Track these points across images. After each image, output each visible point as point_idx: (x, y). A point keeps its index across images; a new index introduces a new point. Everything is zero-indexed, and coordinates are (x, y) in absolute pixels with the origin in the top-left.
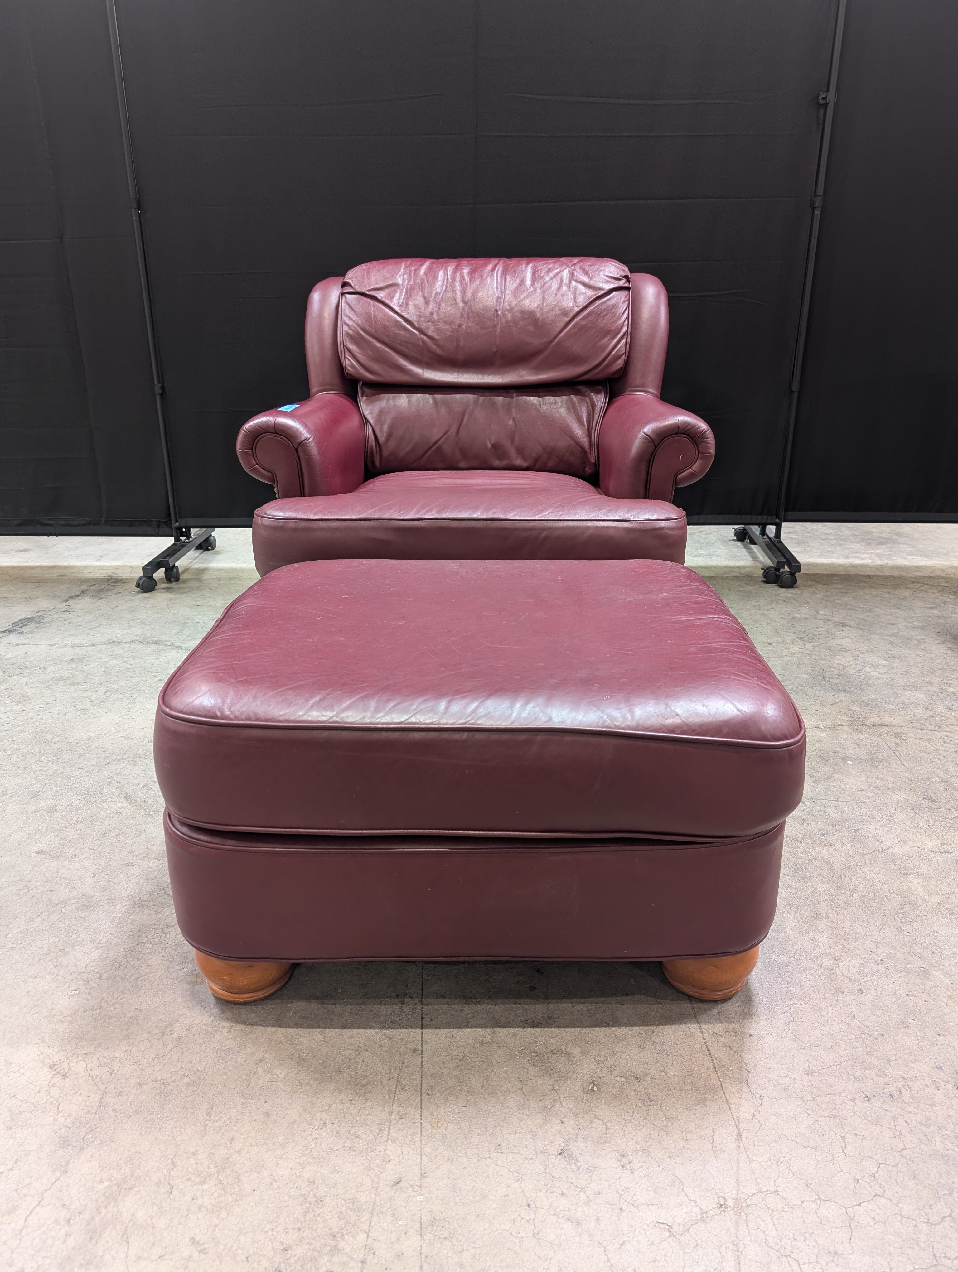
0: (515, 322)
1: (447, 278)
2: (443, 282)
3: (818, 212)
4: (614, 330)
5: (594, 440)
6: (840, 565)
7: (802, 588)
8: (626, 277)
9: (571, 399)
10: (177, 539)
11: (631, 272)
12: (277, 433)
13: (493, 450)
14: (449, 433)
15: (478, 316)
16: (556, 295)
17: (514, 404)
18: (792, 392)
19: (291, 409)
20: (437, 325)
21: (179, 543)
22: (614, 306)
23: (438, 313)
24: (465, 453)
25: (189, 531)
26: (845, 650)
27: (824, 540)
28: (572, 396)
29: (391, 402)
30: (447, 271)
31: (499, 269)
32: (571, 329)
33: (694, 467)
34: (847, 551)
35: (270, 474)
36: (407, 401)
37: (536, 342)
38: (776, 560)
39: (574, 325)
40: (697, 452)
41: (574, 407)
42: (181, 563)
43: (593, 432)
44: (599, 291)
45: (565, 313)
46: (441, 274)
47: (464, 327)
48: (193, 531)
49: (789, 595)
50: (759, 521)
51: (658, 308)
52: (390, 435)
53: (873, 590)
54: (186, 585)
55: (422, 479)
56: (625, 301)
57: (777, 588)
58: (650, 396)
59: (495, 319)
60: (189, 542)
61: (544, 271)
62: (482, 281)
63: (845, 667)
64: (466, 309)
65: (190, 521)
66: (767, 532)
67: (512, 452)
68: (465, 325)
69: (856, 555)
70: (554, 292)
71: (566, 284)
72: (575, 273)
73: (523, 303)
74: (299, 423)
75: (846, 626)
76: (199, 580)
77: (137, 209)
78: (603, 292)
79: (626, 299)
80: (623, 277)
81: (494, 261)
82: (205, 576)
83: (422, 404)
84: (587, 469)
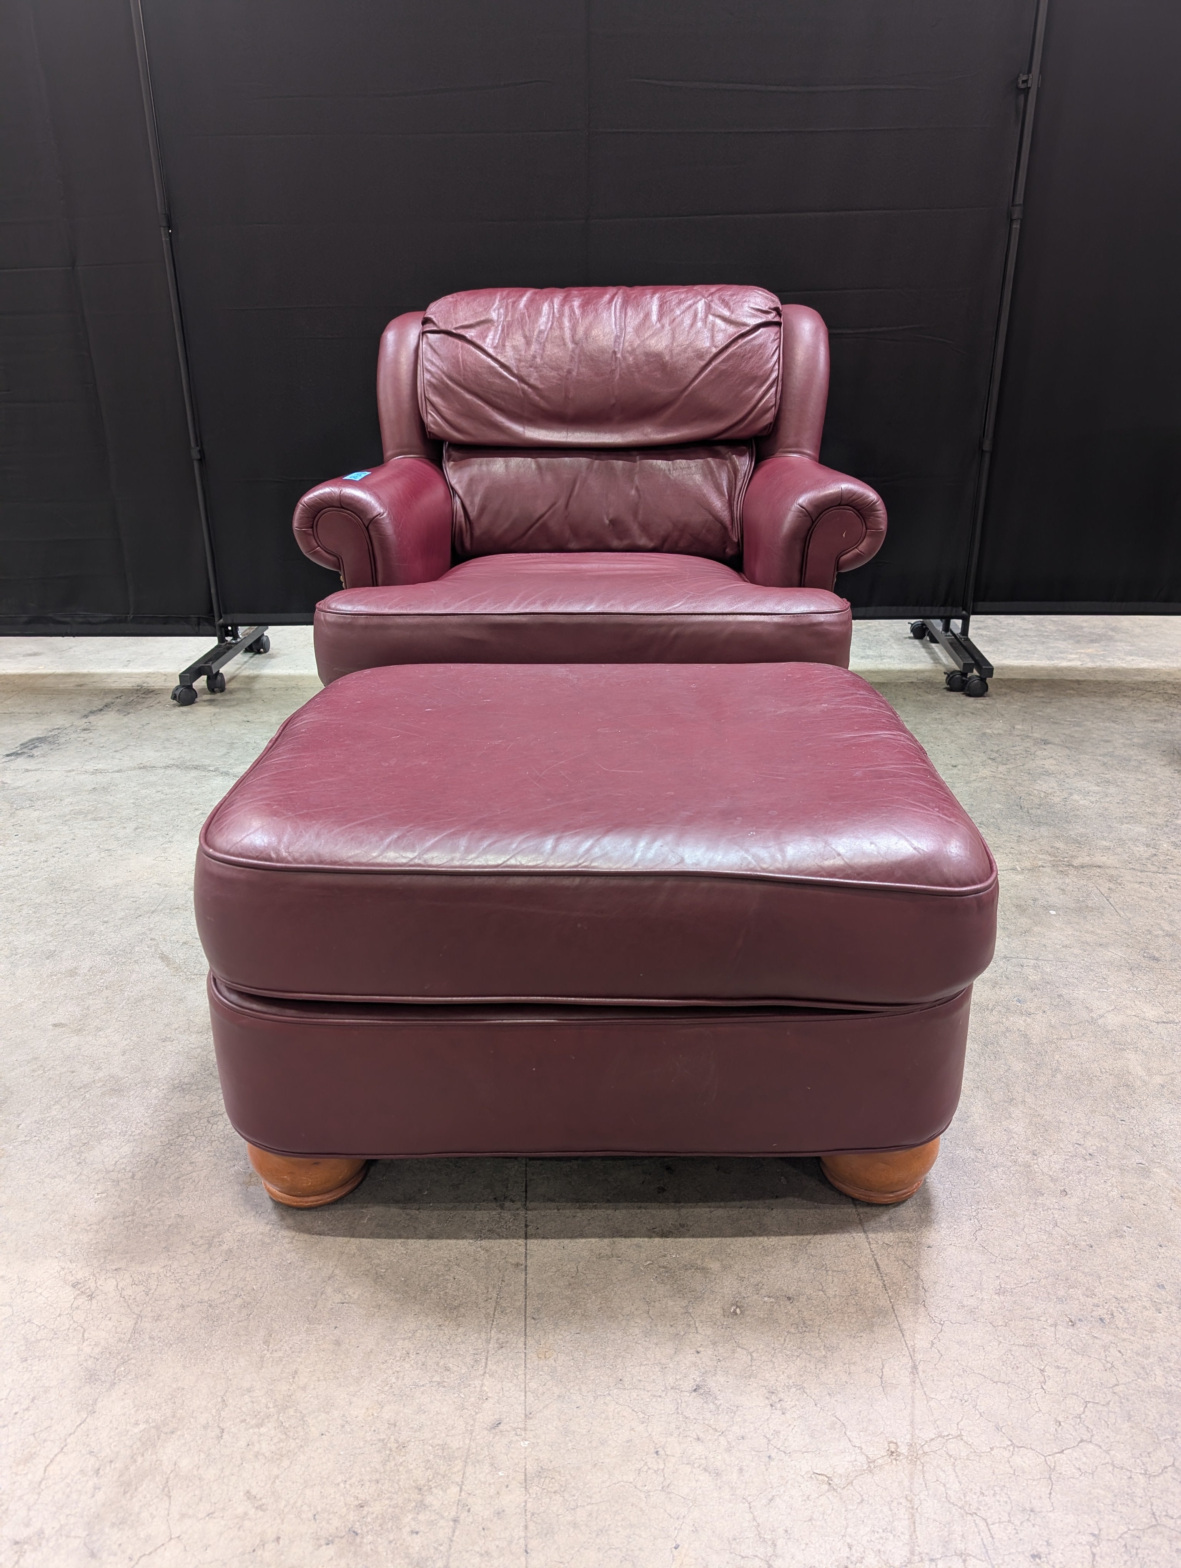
0: (638, 367)
1: (554, 313)
2: (549, 317)
3: (1016, 226)
4: (762, 376)
5: (737, 513)
6: (1042, 669)
7: (995, 696)
8: (776, 309)
9: (708, 463)
10: (222, 640)
11: (782, 304)
12: (342, 508)
13: (611, 527)
14: (557, 506)
15: (592, 360)
16: (689, 332)
17: (637, 469)
18: (983, 452)
19: (360, 478)
20: (541, 371)
21: (223, 644)
22: (761, 346)
23: (542, 356)
24: (575, 531)
25: (237, 630)
26: (1047, 773)
27: (1022, 637)
28: (709, 459)
29: (484, 468)
30: (553, 303)
31: (618, 301)
32: (707, 375)
33: (860, 547)
34: (1051, 650)
35: (335, 559)
36: (504, 466)
37: (665, 391)
38: (962, 663)
39: (712, 371)
40: (864, 528)
41: (712, 472)
42: (227, 669)
43: (735, 503)
44: (742, 328)
45: (700, 355)
46: (545, 307)
47: (574, 373)
48: (242, 630)
49: (979, 706)
50: (941, 614)
51: (816, 348)
52: (483, 509)
53: (1083, 698)
54: (232, 697)
55: (523, 563)
56: (775, 340)
57: (963, 697)
58: (806, 459)
59: (613, 363)
60: (236, 644)
61: (674, 303)
62: (597, 315)
63: (1047, 795)
64: (577, 351)
65: (238, 617)
66: (952, 627)
67: (635, 529)
68: (576, 370)
69: (1062, 655)
70: (687, 329)
71: (701, 319)
72: (713, 305)
73: (647, 342)
74: (370, 494)
75: (1048, 743)
76: (250, 690)
77: (167, 228)
78: (748, 328)
79: (776, 337)
80: (772, 309)
81: (612, 290)
82: (257, 686)
83: (522, 470)
84: (728, 550)
